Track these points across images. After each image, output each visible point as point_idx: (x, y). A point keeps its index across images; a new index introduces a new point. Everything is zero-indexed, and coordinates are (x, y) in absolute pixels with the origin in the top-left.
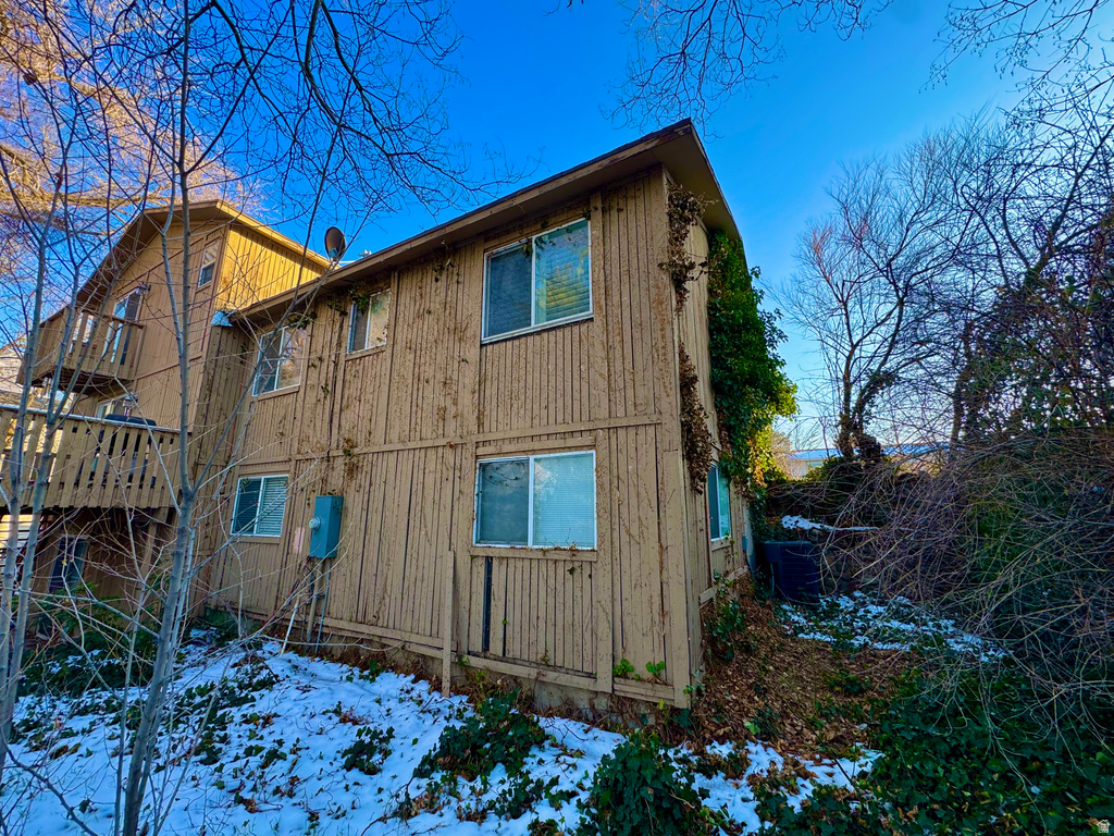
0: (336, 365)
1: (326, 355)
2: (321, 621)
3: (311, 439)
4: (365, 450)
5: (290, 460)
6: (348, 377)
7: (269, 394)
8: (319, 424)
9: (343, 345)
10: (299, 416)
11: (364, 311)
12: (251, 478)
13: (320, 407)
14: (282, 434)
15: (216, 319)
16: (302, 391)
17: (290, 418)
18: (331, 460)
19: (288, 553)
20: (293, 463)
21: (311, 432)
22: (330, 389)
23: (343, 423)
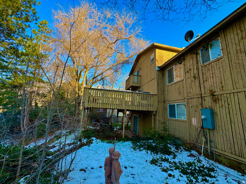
0: (198, 69)
1: (192, 67)
2: (213, 149)
3: (191, 92)
4: (221, 93)
5: (185, 99)
6: (204, 72)
7: (172, 83)
8: (194, 88)
9: (199, 63)
10: (185, 86)
11: (207, 49)
12: (172, 104)
13: (193, 83)
14: (180, 92)
15: (157, 69)
16: (184, 80)
17: (182, 87)
18: (203, 98)
19: (191, 125)
20: (186, 100)
21: (191, 91)
22: (197, 77)
23: (206, 86)
